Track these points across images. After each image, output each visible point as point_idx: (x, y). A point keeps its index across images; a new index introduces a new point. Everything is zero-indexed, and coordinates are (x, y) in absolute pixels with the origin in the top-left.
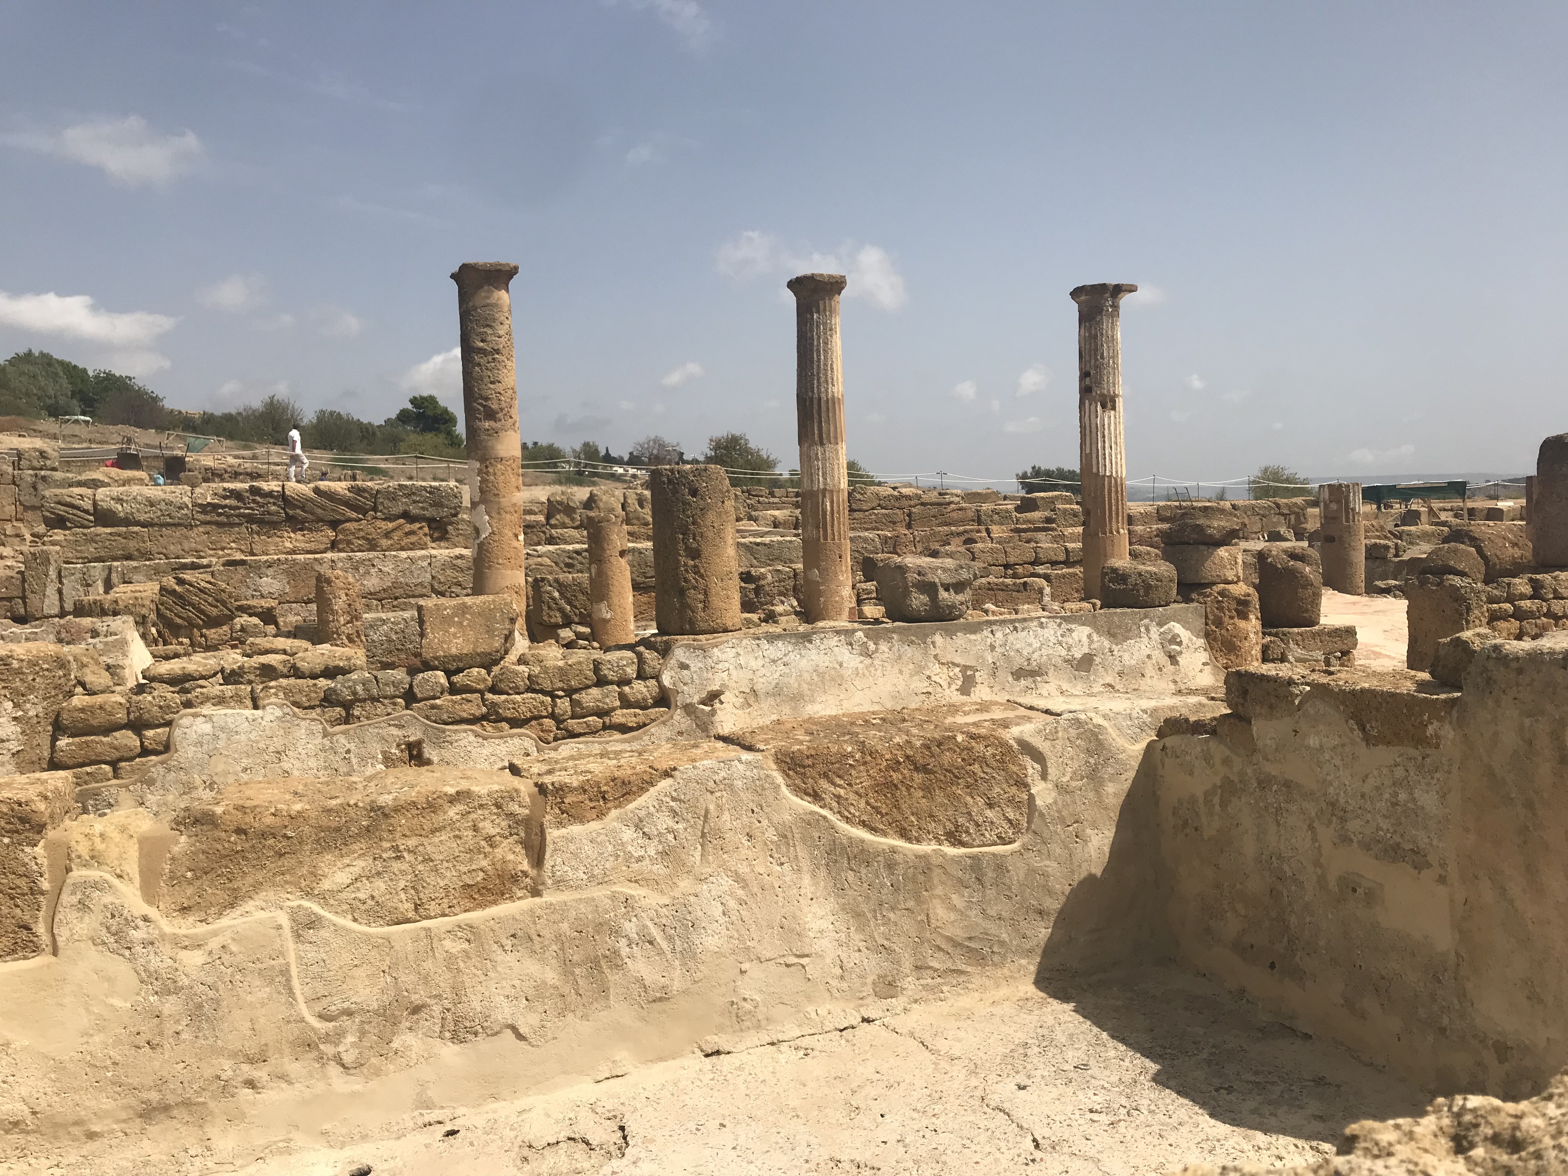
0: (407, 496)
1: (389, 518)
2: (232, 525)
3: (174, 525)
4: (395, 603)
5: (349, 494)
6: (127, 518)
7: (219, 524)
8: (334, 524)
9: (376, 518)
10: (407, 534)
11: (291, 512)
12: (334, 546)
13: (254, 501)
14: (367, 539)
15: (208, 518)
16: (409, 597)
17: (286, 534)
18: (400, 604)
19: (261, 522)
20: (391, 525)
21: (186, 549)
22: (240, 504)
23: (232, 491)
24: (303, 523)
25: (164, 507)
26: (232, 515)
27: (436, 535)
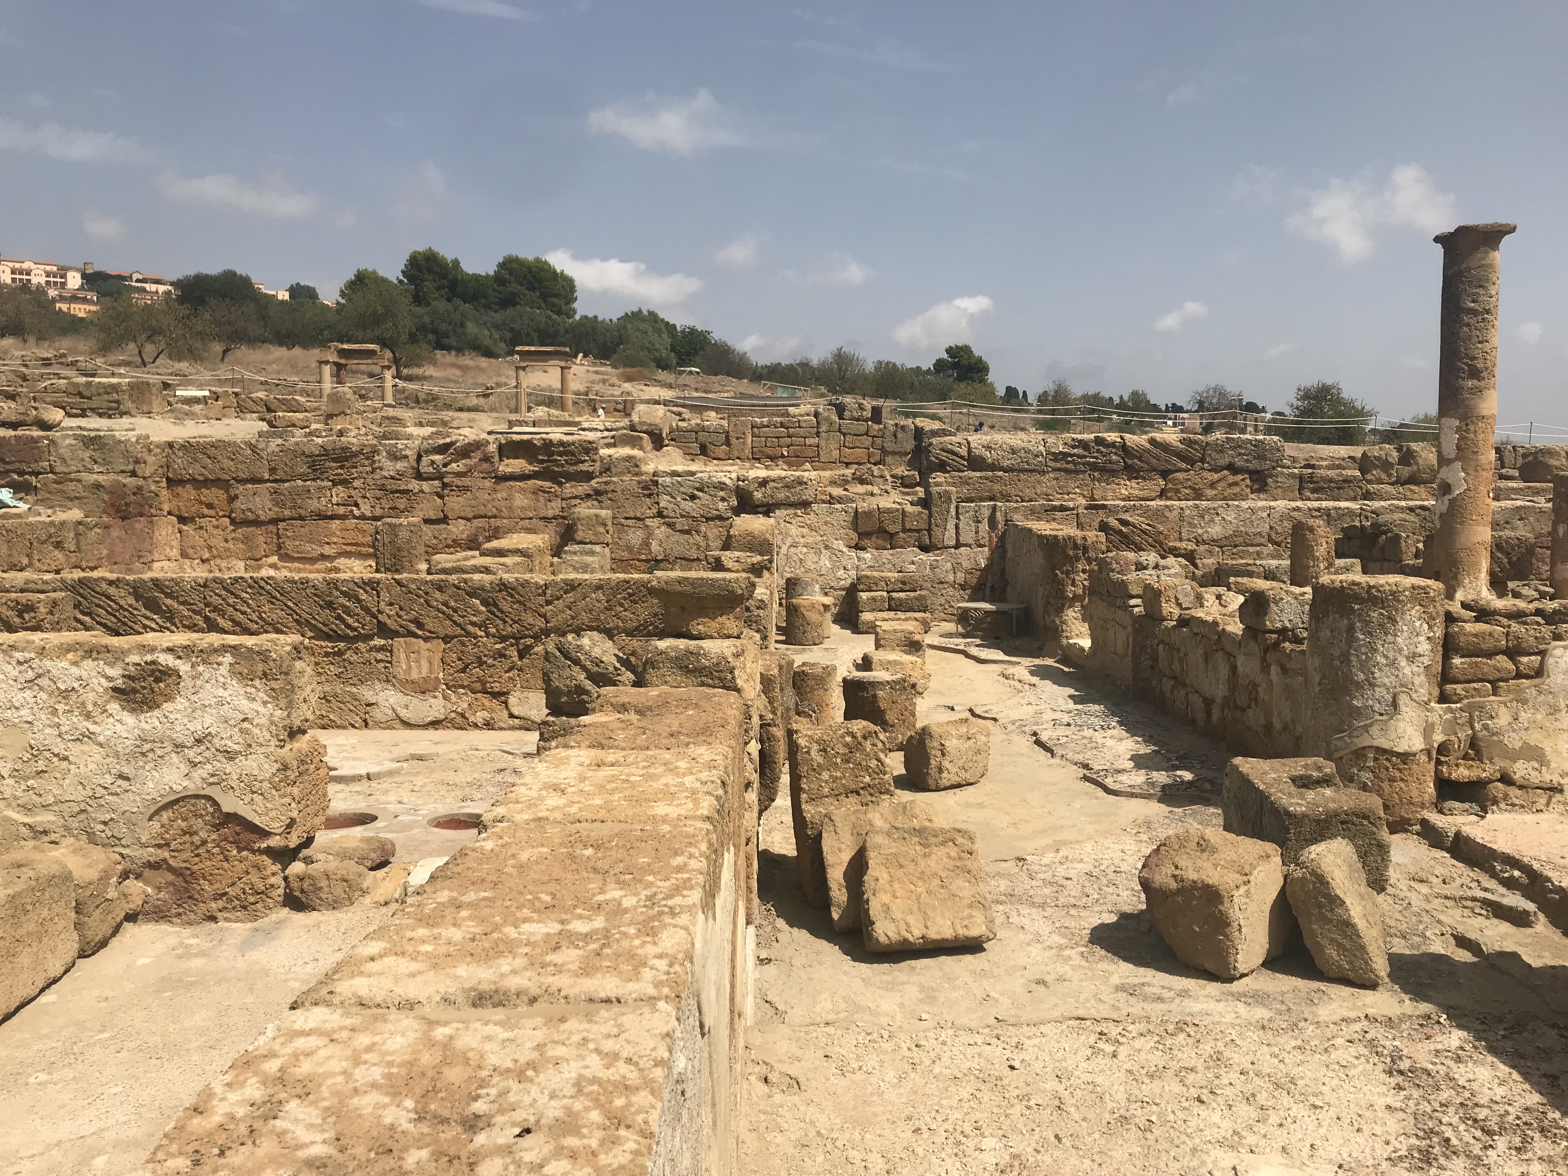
0: (1233, 448)
1: (1215, 470)
2: (1077, 472)
3: (1031, 471)
4: (1235, 550)
5: (1181, 446)
6: (993, 464)
7: (1067, 471)
8: (1165, 474)
9: (1203, 469)
10: (1231, 485)
11: (1129, 462)
12: (1163, 494)
13: (1098, 451)
14: (1194, 489)
15: (1058, 465)
16: (1247, 545)
17: (1122, 482)
18: (1239, 551)
19: (1102, 470)
20: (1216, 476)
21: (1039, 492)
22: (1086, 453)
23: (1080, 441)
24: (1138, 471)
25: (1023, 455)
26: (1079, 463)
27: (1256, 487)
